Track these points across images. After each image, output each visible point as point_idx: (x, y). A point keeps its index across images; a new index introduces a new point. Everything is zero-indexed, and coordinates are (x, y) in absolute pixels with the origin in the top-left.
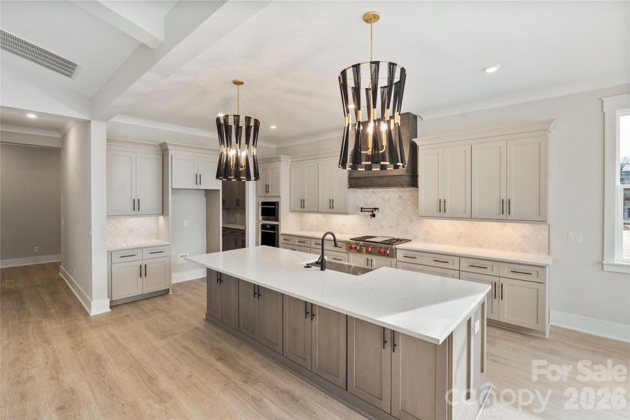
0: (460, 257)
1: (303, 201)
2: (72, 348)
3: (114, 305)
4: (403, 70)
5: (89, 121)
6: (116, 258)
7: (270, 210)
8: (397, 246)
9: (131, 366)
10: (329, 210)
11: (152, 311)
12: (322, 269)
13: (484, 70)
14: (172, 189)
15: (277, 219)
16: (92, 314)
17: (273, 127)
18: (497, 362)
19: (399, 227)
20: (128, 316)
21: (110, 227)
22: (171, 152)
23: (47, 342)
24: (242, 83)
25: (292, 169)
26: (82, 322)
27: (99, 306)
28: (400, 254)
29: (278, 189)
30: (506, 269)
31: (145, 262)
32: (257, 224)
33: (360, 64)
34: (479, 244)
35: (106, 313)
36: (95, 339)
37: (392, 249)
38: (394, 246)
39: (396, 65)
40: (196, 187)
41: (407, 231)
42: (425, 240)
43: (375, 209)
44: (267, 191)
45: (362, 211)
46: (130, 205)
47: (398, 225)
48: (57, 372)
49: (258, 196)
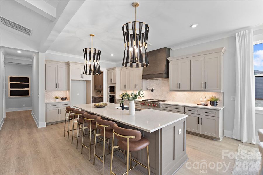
0: (185, 107)
1: (125, 85)
2: (28, 139)
3: (47, 124)
4: (146, 25)
5: (38, 53)
6: (49, 106)
7: (112, 89)
8: (160, 103)
9: (48, 145)
10: (135, 89)
11: (61, 127)
12: (122, 109)
13: (191, 26)
14: (72, 80)
15: (115, 93)
16: (39, 127)
17: (112, 55)
18: (195, 149)
19: (163, 96)
20: (52, 129)
21: (48, 95)
22: (71, 65)
23: (20, 136)
24: (94, 36)
25: (121, 73)
26: (35, 130)
27: (42, 125)
28: (161, 106)
29: (115, 81)
30: (203, 111)
31: (60, 108)
32: (108, 95)
33: (128, 23)
34: (195, 102)
35: (44, 127)
36: (37, 136)
37: (158, 104)
38: (159, 103)
39: (142, 23)
40: (81, 79)
41: (166, 97)
42: (173, 101)
43: (153, 88)
44: (111, 82)
45: (148, 89)
46: (55, 86)
47: (162, 95)
48: (20, 147)
49: (108, 84)
